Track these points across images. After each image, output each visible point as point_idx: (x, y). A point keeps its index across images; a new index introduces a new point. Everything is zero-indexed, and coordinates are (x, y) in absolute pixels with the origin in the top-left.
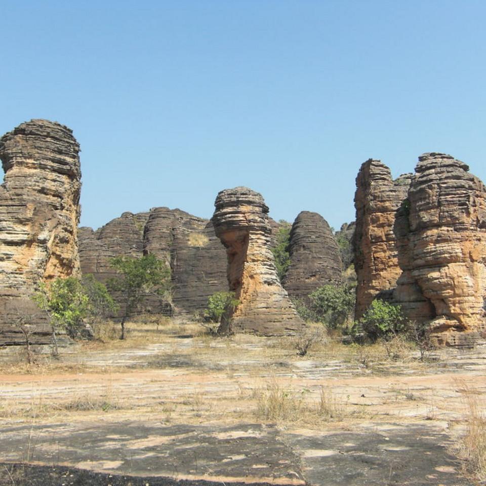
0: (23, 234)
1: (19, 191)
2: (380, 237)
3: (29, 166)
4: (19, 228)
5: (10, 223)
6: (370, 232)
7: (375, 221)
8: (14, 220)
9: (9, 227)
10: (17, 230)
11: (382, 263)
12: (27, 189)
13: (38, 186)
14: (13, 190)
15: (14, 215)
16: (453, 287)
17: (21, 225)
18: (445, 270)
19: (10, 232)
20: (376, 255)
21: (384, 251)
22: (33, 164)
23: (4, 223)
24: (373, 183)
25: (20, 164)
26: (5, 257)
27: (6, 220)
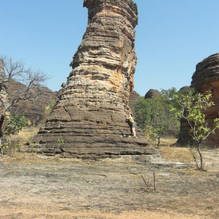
0: (116, 60)
1: (111, 27)
3: (114, 11)
4: (114, 55)
5: (108, 49)
8: (111, 47)
9: (108, 52)
10: (113, 56)
12: (117, 27)
13: (122, 26)
14: (106, 25)
15: (111, 43)
17: (115, 53)
19: (108, 56)
22: (118, 9)
23: (104, 49)
25: (108, 8)
26: (104, 77)
27: (105, 46)
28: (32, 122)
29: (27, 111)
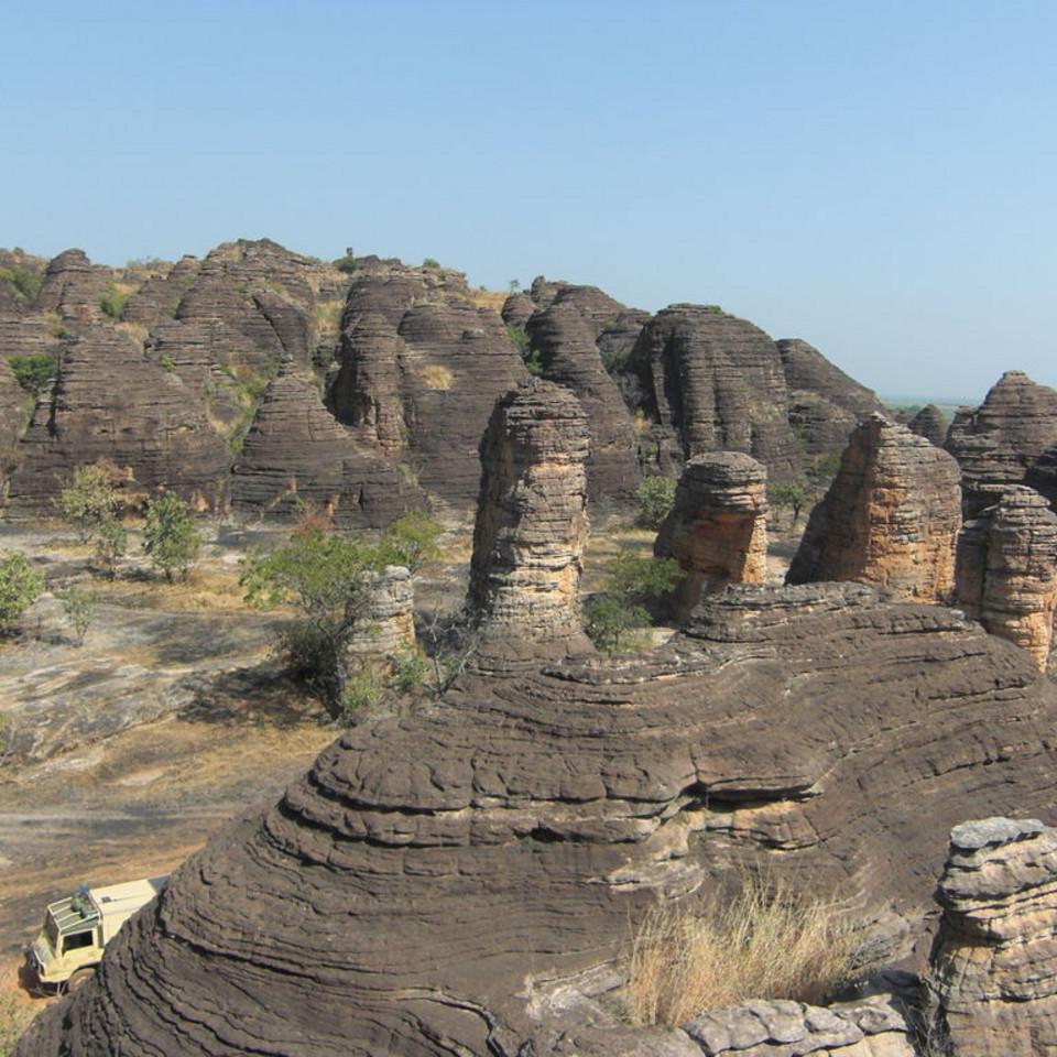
2: (883, 519)
6: (871, 511)
7: (879, 498)
11: (881, 548)
16: (1030, 637)
18: (1025, 620)
20: (876, 539)
21: (885, 535)
24: (881, 451)
28: (211, 502)
29: (190, 467)
